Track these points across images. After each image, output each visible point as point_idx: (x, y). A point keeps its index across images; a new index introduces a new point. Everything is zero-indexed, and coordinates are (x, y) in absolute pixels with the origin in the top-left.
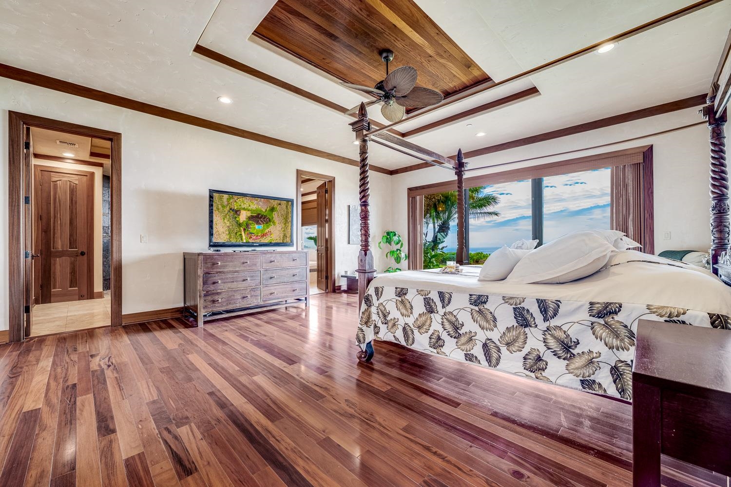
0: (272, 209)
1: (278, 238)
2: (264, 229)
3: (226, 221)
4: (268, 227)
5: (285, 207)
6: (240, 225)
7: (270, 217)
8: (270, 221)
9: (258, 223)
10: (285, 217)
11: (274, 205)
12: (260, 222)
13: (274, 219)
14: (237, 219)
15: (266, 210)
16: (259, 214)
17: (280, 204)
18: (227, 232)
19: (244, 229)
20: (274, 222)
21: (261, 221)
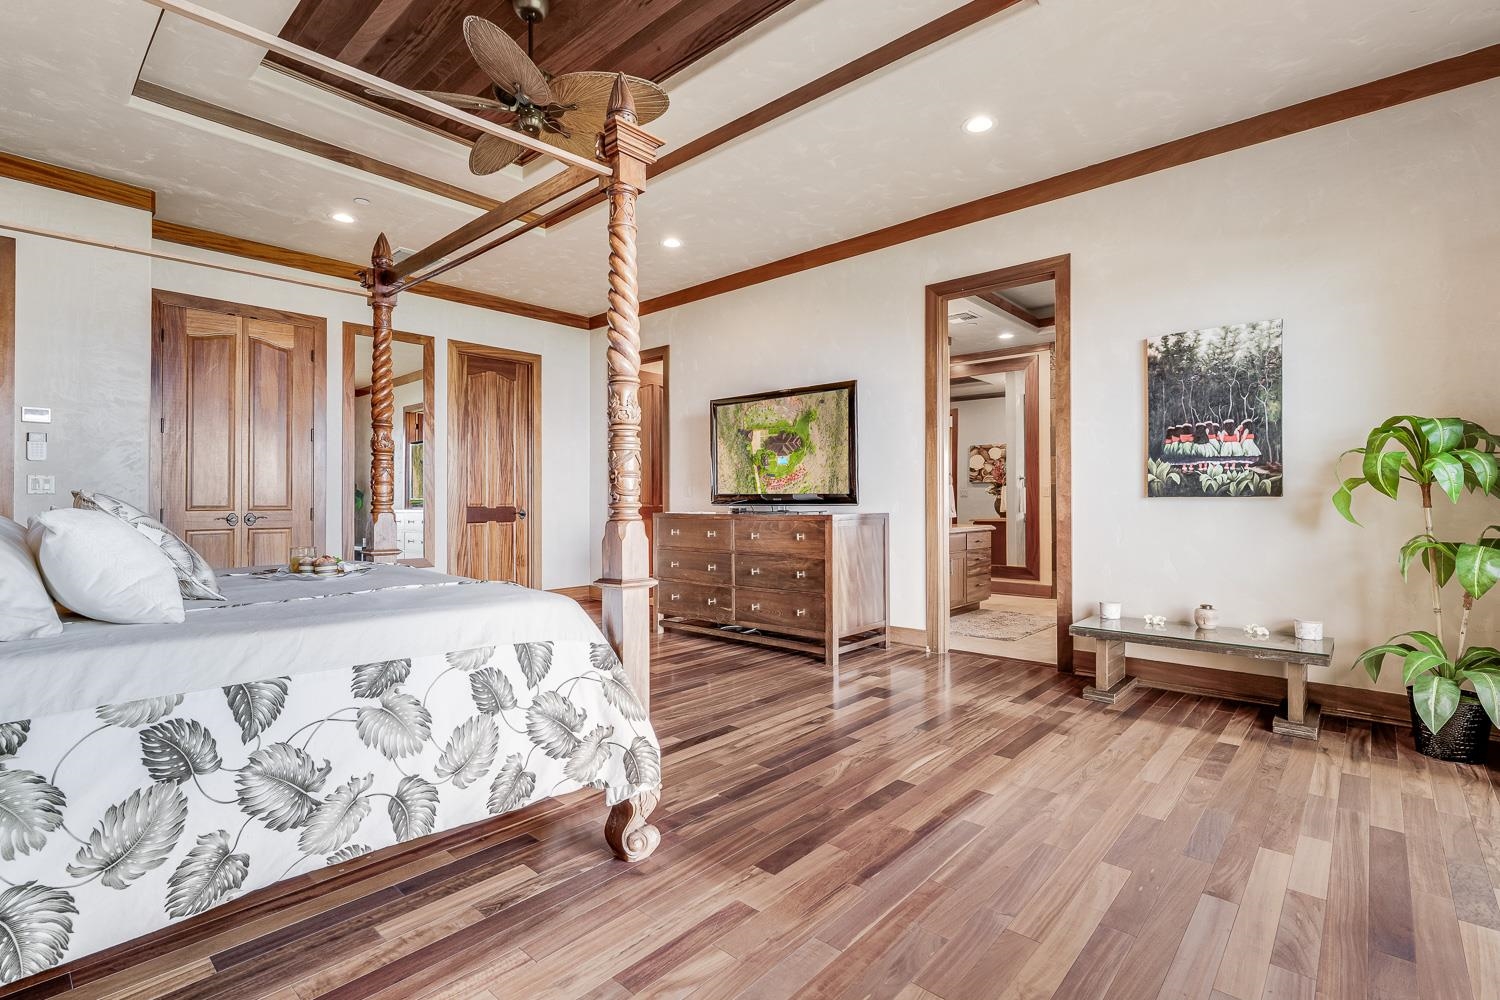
0: (807, 417)
1: (819, 483)
2: (791, 465)
3: (732, 454)
4: (799, 459)
5: (833, 405)
6: (751, 459)
7: (803, 436)
8: (802, 445)
9: (781, 453)
10: (833, 430)
11: (810, 407)
12: (784, 449)
13: (811, 438)
14: (748, 448)
15: (795, 420)
16: (782, 433)
17: (822, 401)
18: (735, 476)
19: (759, 468)
20: (810, 447)
21: (788, 448)
